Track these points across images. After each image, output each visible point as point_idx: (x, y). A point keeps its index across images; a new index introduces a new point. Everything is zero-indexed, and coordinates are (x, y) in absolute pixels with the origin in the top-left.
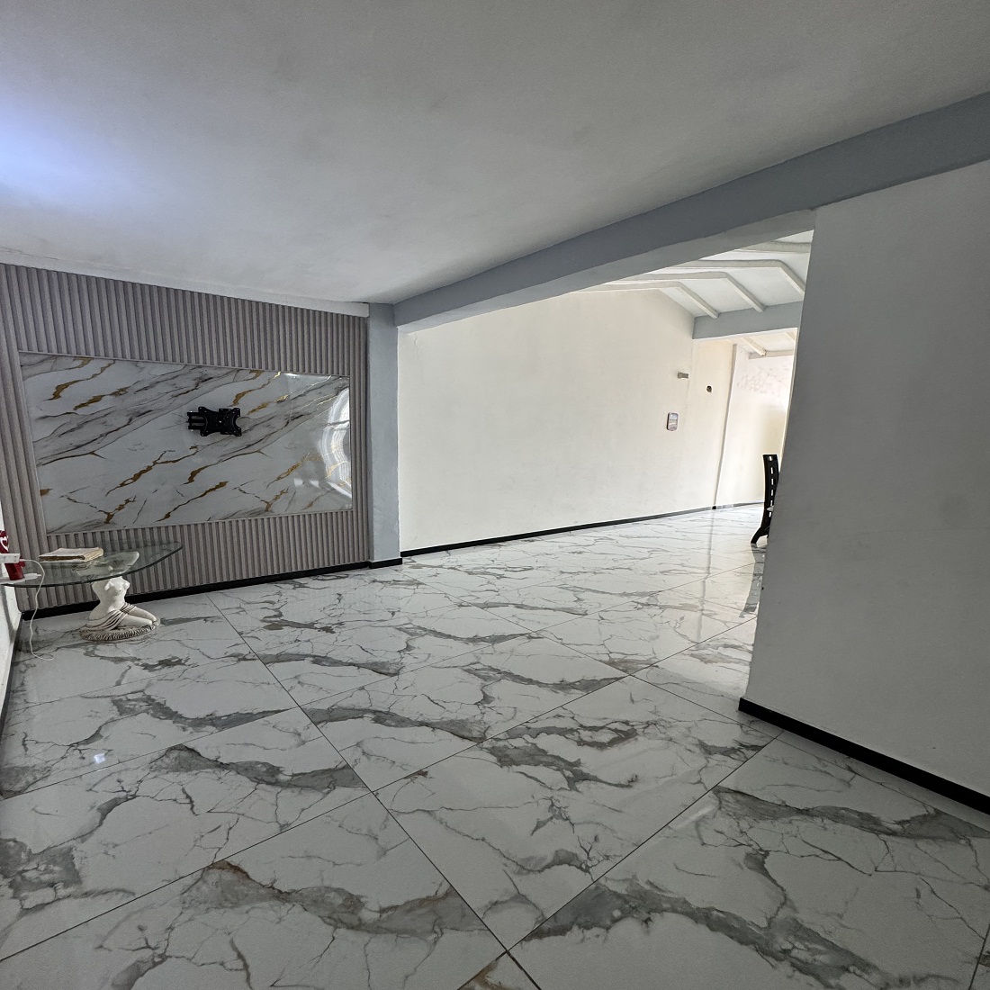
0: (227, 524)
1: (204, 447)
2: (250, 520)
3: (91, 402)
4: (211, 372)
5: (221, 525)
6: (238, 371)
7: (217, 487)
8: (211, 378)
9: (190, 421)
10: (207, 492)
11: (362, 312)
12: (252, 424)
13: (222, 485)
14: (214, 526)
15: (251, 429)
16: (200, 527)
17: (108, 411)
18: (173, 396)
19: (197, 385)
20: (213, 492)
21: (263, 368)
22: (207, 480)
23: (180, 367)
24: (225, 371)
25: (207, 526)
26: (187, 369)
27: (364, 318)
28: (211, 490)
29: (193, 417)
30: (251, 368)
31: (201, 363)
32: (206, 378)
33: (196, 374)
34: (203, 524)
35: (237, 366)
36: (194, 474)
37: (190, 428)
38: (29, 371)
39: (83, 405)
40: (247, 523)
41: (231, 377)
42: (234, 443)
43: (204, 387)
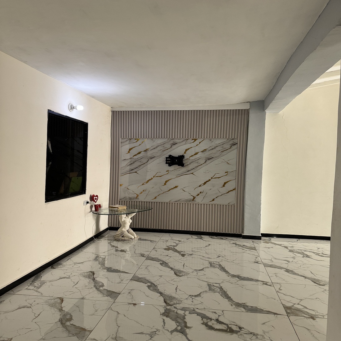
0: (176, 204)
1: (171, 171)
2: (185, 204)
3: (138, 154)
4: (177, 141)
5: (173, 204)
6: (187, 140)
7: (174, 188)
8: (177, 143)
9: (166, 160)
10: (170, 189)
11: (247, 107)
12: (191, 162)
13: (176, 187)
14: (171, 204)
15: (190, 164)
16: (166, 204)
17: (142, 157)
18: (163, 151)
19: (172, 146)
20: (173, 190)
21: (197, 138)
22: (171, 185)
23: (167, 140)
24: (182, 140)
25: (168, 204)
26: (169, 140)
27: (247, 110)
28: (172, 189)
29: (168, 159)
30: (192, 138)
31: (173, 138)
32: (175, 143)
33: (172, 142)
34: (167, 203)
35: (187, 138)
36: (166, 182)
37: (166, 163)
38: (123, 144)
39: (135, 155)
40: (184, 204)
41: (184, 142)
42: (183, 170)
43: (174, 147)
